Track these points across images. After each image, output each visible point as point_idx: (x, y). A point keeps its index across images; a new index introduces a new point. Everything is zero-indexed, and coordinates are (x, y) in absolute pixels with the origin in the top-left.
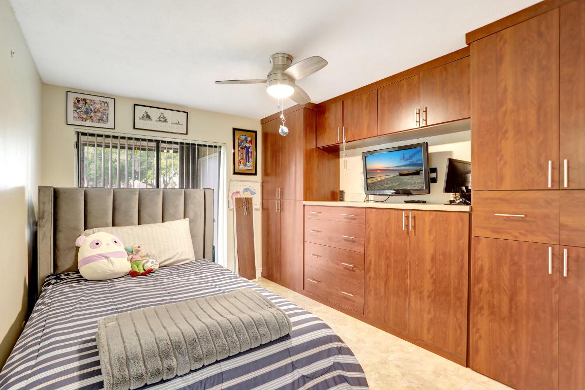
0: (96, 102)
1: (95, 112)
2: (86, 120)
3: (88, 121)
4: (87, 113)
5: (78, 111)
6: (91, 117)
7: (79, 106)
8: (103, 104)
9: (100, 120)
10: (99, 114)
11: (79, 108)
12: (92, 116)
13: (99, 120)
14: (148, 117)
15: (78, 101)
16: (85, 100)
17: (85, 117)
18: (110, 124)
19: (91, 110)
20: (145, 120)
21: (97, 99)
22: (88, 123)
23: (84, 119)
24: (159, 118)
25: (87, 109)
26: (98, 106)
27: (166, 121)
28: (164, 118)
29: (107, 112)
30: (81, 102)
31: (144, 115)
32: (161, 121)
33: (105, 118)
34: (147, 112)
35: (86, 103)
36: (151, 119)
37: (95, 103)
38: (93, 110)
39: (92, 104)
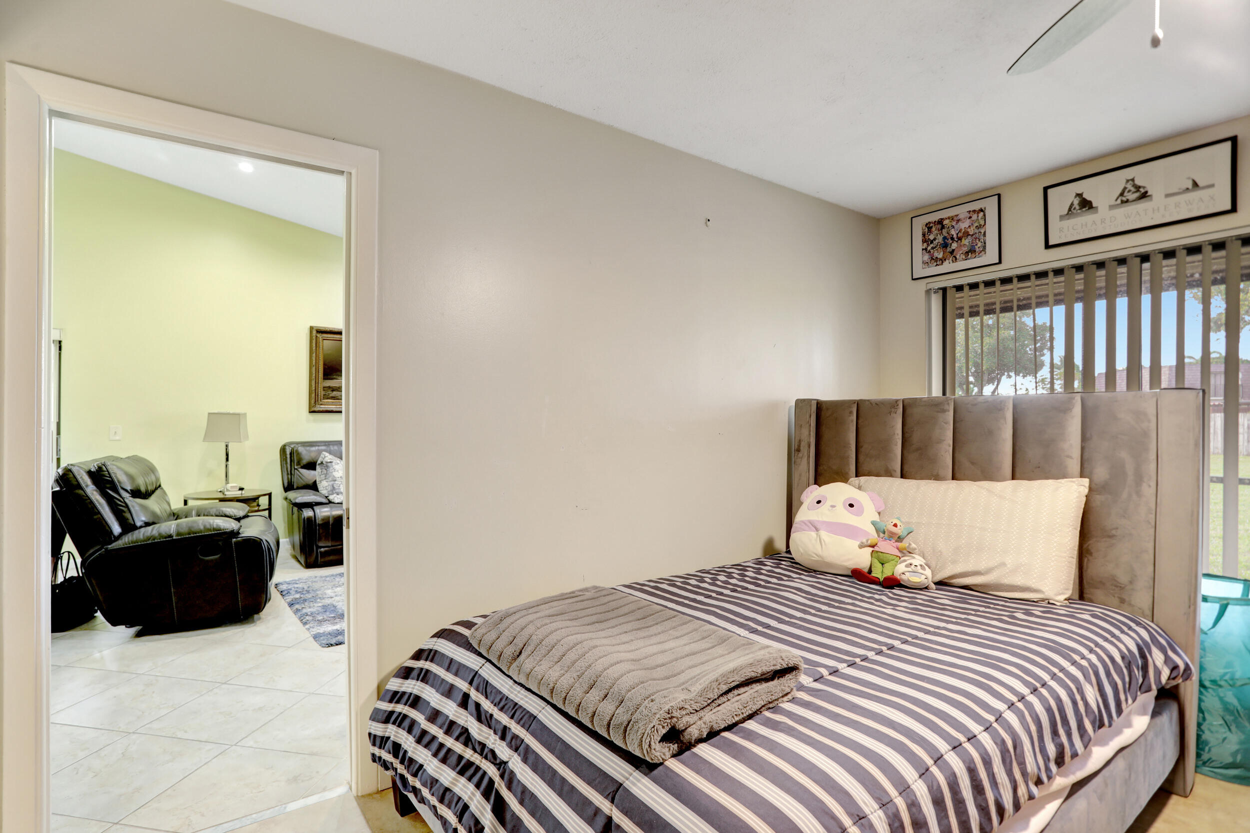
0: (961, 217)
1: (960, 239)
2: (943, 260)
3: (946, 263)
4: (945, 246)
5: (929, 248)
6: (952, 252)
7: (932, 237)
8: (975, 217)
9: (971, 252)
10: (966, 242)
11: (932, 242)
12: (953, 250)
13: (967, 253)
14: (1086, 204)
15: (930, 229)
16: (940, 222)
17: (940, 256)
18: (991, 255)
19: (952, 239)
20: (1077, 215)
21: (962, 211)
22: (948, 266)
23: (941, 259)
24: (1122, 194)
25: (945, 238)
26: (964, 225)
27: (1144, 196)
28: (1138, 188)
29: (982, 231)
30: (934, 229)
31: (1072, 204)
32: (1127, 201)
33: (979, 244)
34: (1079, 195)
35: (943, 227)
36: (1097, 208)
37: (958, 221)
38: (955, 236)
39: (954, 223)
